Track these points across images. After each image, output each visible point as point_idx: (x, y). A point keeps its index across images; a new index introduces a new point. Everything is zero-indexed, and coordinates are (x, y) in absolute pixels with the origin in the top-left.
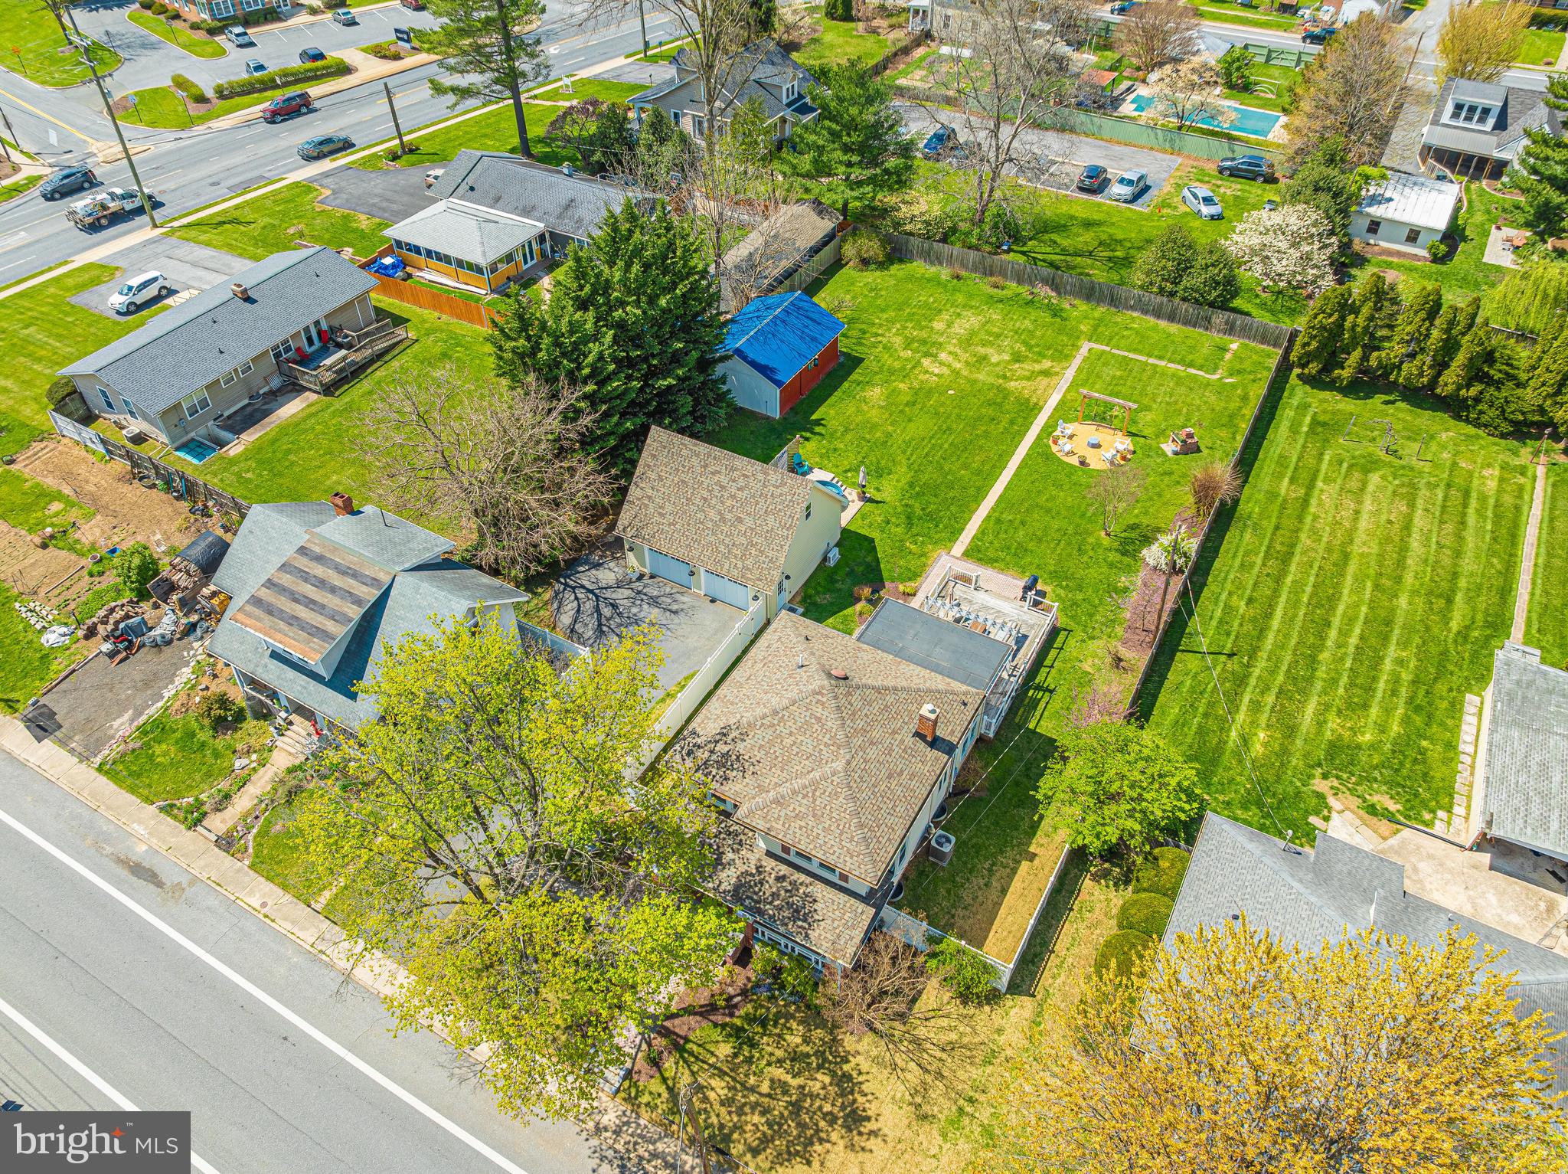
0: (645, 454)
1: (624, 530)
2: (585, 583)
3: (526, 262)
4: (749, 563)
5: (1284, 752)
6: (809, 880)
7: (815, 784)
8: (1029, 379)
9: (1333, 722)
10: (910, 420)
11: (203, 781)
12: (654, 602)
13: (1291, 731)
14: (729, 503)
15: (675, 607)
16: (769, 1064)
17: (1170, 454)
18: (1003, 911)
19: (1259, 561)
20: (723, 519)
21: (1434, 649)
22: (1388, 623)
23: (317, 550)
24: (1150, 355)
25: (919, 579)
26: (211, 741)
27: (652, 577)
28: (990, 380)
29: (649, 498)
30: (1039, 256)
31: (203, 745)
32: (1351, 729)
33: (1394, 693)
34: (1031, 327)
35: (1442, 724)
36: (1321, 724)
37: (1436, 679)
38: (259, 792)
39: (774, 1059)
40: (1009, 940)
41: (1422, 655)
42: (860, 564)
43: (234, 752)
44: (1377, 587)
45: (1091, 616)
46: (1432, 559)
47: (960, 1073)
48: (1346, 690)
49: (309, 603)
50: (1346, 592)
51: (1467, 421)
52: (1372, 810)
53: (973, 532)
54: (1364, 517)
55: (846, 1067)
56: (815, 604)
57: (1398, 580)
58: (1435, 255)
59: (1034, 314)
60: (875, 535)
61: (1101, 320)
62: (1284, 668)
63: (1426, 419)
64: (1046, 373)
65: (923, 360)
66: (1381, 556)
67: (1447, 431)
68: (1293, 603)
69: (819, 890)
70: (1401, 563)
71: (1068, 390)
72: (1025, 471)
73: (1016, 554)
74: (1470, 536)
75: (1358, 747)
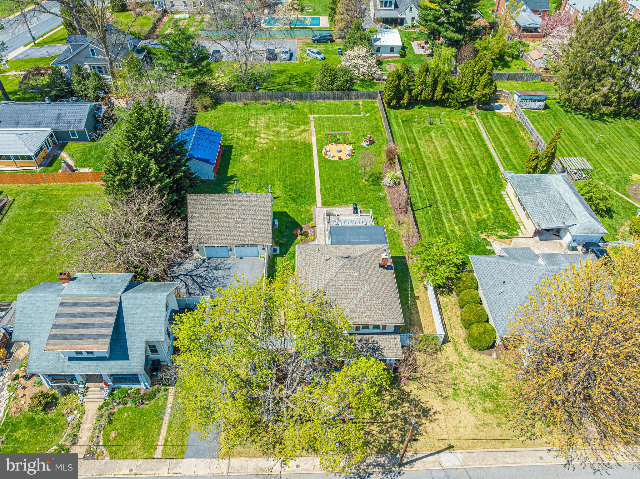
0: (189, 207)
1: (193, 242)
2: (181, 273)
3: (48, 149)
4: (256, 236)
5: (466, 231)
6: (370, 336)
7: (362, 298)
8: (300, 135)
9: (473, 215)
10: (267, 163)
11: (55, 436)
12: (217, 268)
13: (463, 223)
14: (237, 214)
15: (227, 267)
16: (385, 411)
17: (366, 146)
18: (422, 319)
19: (418, 173)
20: (237, 222)
21: (485, 181)
22: (467, 178)
23: (71, 301)
24: (335, 114)
25: (313, 220)
26: (46, 417)
27: (209, 259)
28: (287, 139)
29: (199, 225)
30: (271, 88)
31: (43, 421)
32: (479, 215)
33: (483, 199)
34: (287, 115)
35: (501, 204)
36: (470, 217)
37: (491, 190)
38: (90, 426)
39: (386, 408)
40: (430, 328)
41: (482, 184)
42: (287, 223)
43: (63, 415)
44: (456, 168)
45: (379, 210)
46: (465, 154)
47: (446, 377)
48: (470, 204)
49: (84, 326)
50: (449, 173)
51: (446, 107)
52: (501, 237)
53: (320, 196)
54: (438, 147)
55: (411, 397)
56: (281, 244)
57: (460, 164)
58: (402, 55)
59: (285, 110)
60: (285, 210)
61: (310, 106)
62: (448, 204)
63: (435, 110)
64: (304, 131)
65: (256, 139)
66: (451, 158)
67: (443, 112)
68: (437, 182)
69: (376, 338)
70: (458, 158)
71: (317, 135)
72: (322, 168)
73: (340, 199)
74: (469, 142)
75: (484, 220)
